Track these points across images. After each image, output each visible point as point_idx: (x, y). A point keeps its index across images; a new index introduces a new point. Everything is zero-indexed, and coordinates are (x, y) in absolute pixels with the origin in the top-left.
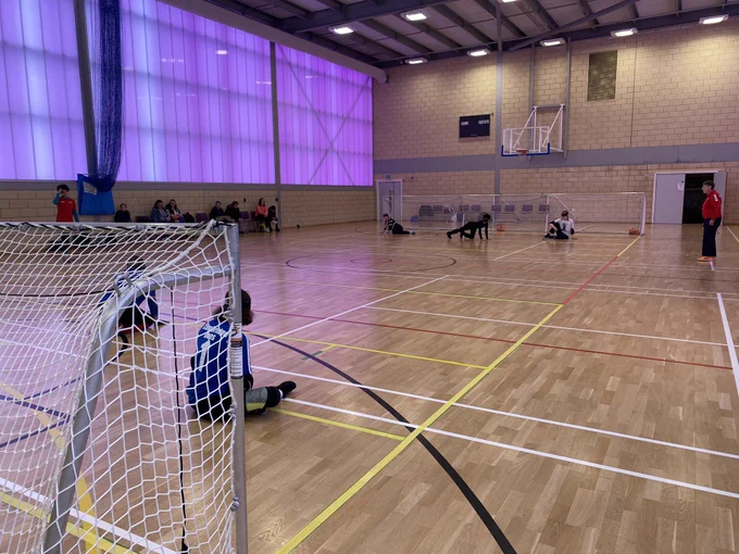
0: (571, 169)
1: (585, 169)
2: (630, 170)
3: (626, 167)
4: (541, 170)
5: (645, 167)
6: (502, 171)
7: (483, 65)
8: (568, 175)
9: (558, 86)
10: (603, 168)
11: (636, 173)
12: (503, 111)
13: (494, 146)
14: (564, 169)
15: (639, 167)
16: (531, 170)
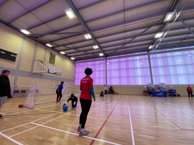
0: (43, 80)
1: (47, 80)
2: (56, 82)
3: (55, 81)
4: (34, 79)
5: (58, 81)
6: (18, 77)
7: (17, 35)
8: (43, 81)
9: (42, 56)
10: (51, 80)
11: (57, 82)
12: (22, 55)
13: (16, 66)
14: (41, 79)
15: (57, 81)
16: (31, 78)
